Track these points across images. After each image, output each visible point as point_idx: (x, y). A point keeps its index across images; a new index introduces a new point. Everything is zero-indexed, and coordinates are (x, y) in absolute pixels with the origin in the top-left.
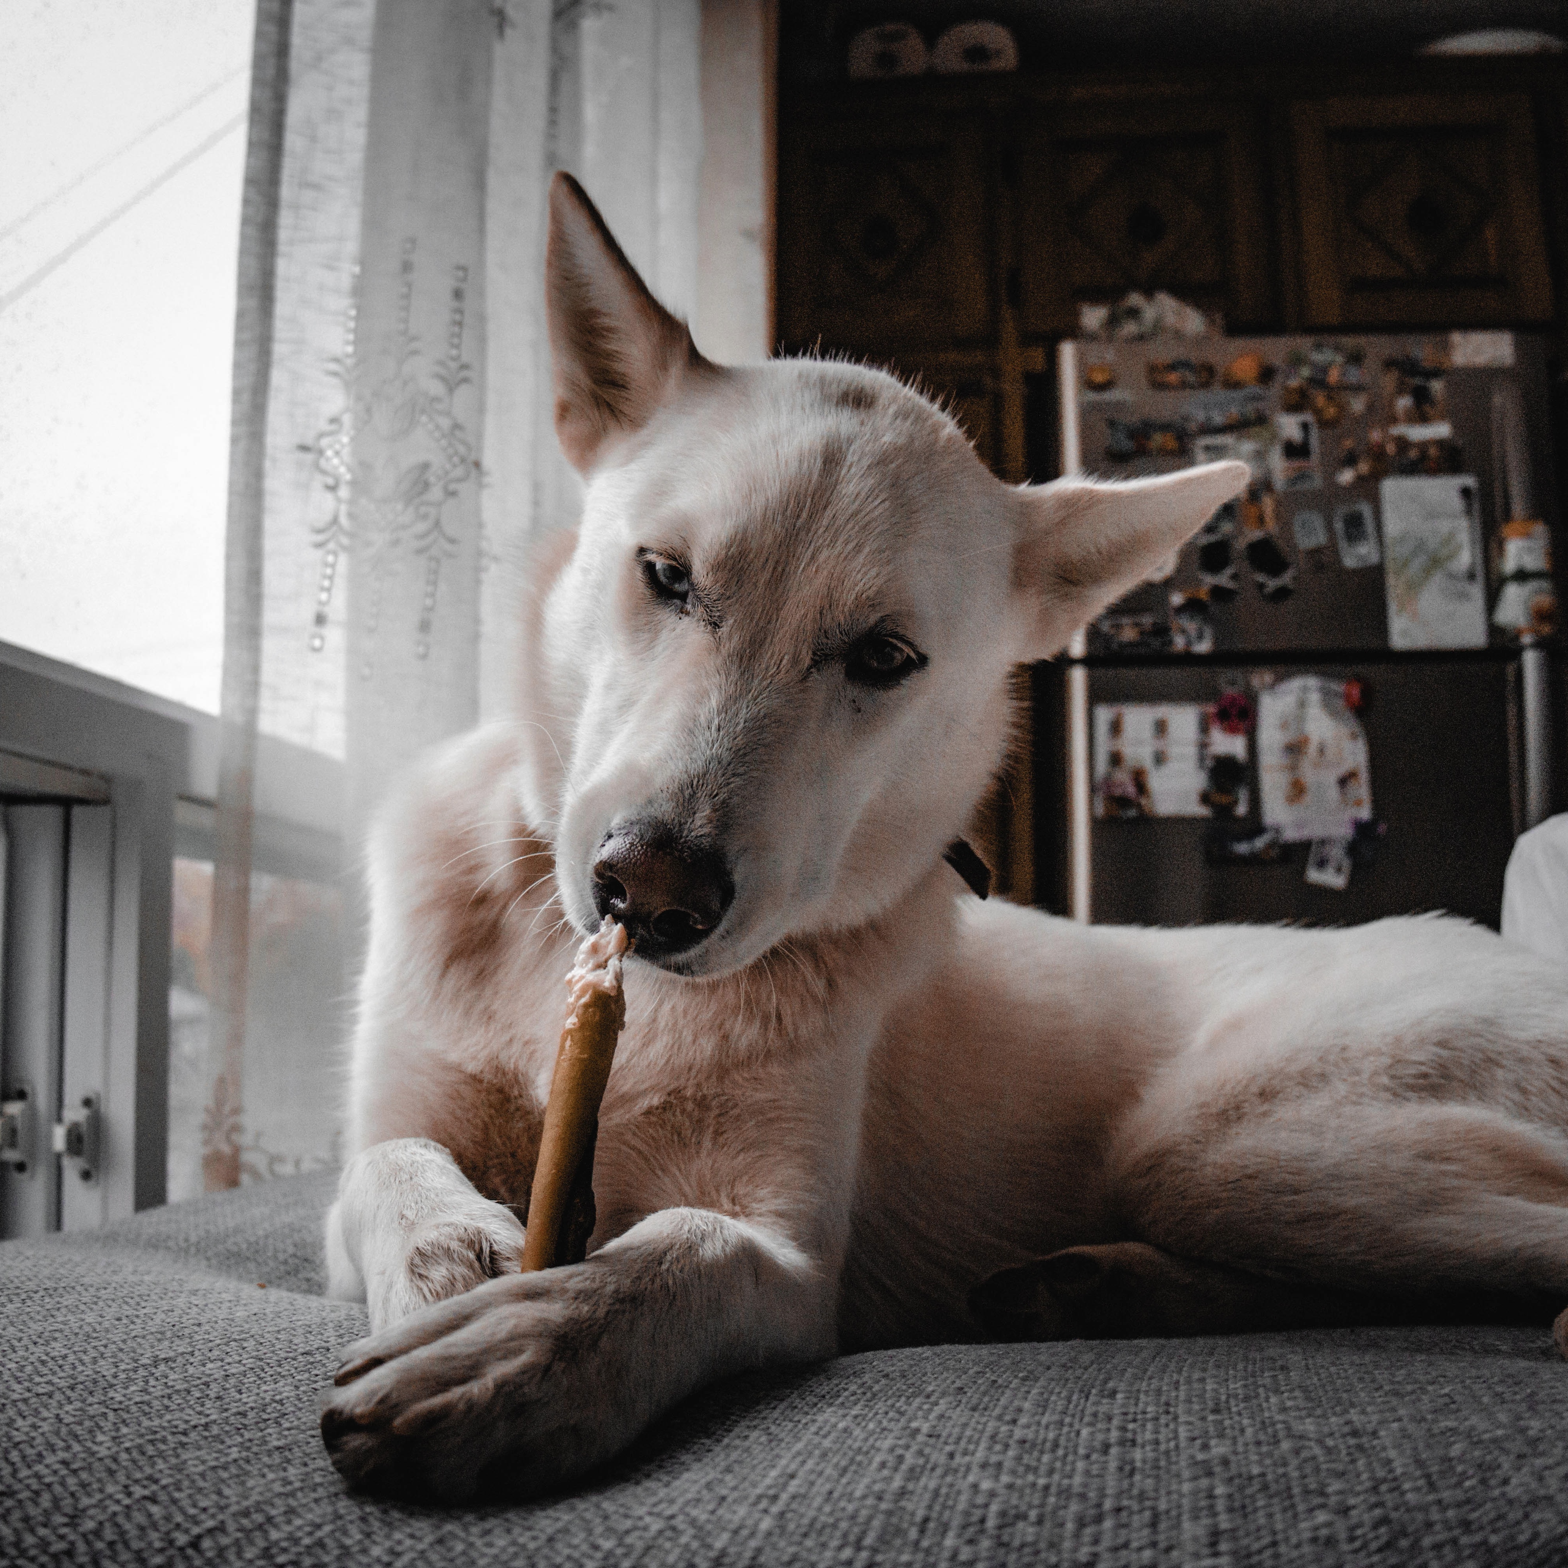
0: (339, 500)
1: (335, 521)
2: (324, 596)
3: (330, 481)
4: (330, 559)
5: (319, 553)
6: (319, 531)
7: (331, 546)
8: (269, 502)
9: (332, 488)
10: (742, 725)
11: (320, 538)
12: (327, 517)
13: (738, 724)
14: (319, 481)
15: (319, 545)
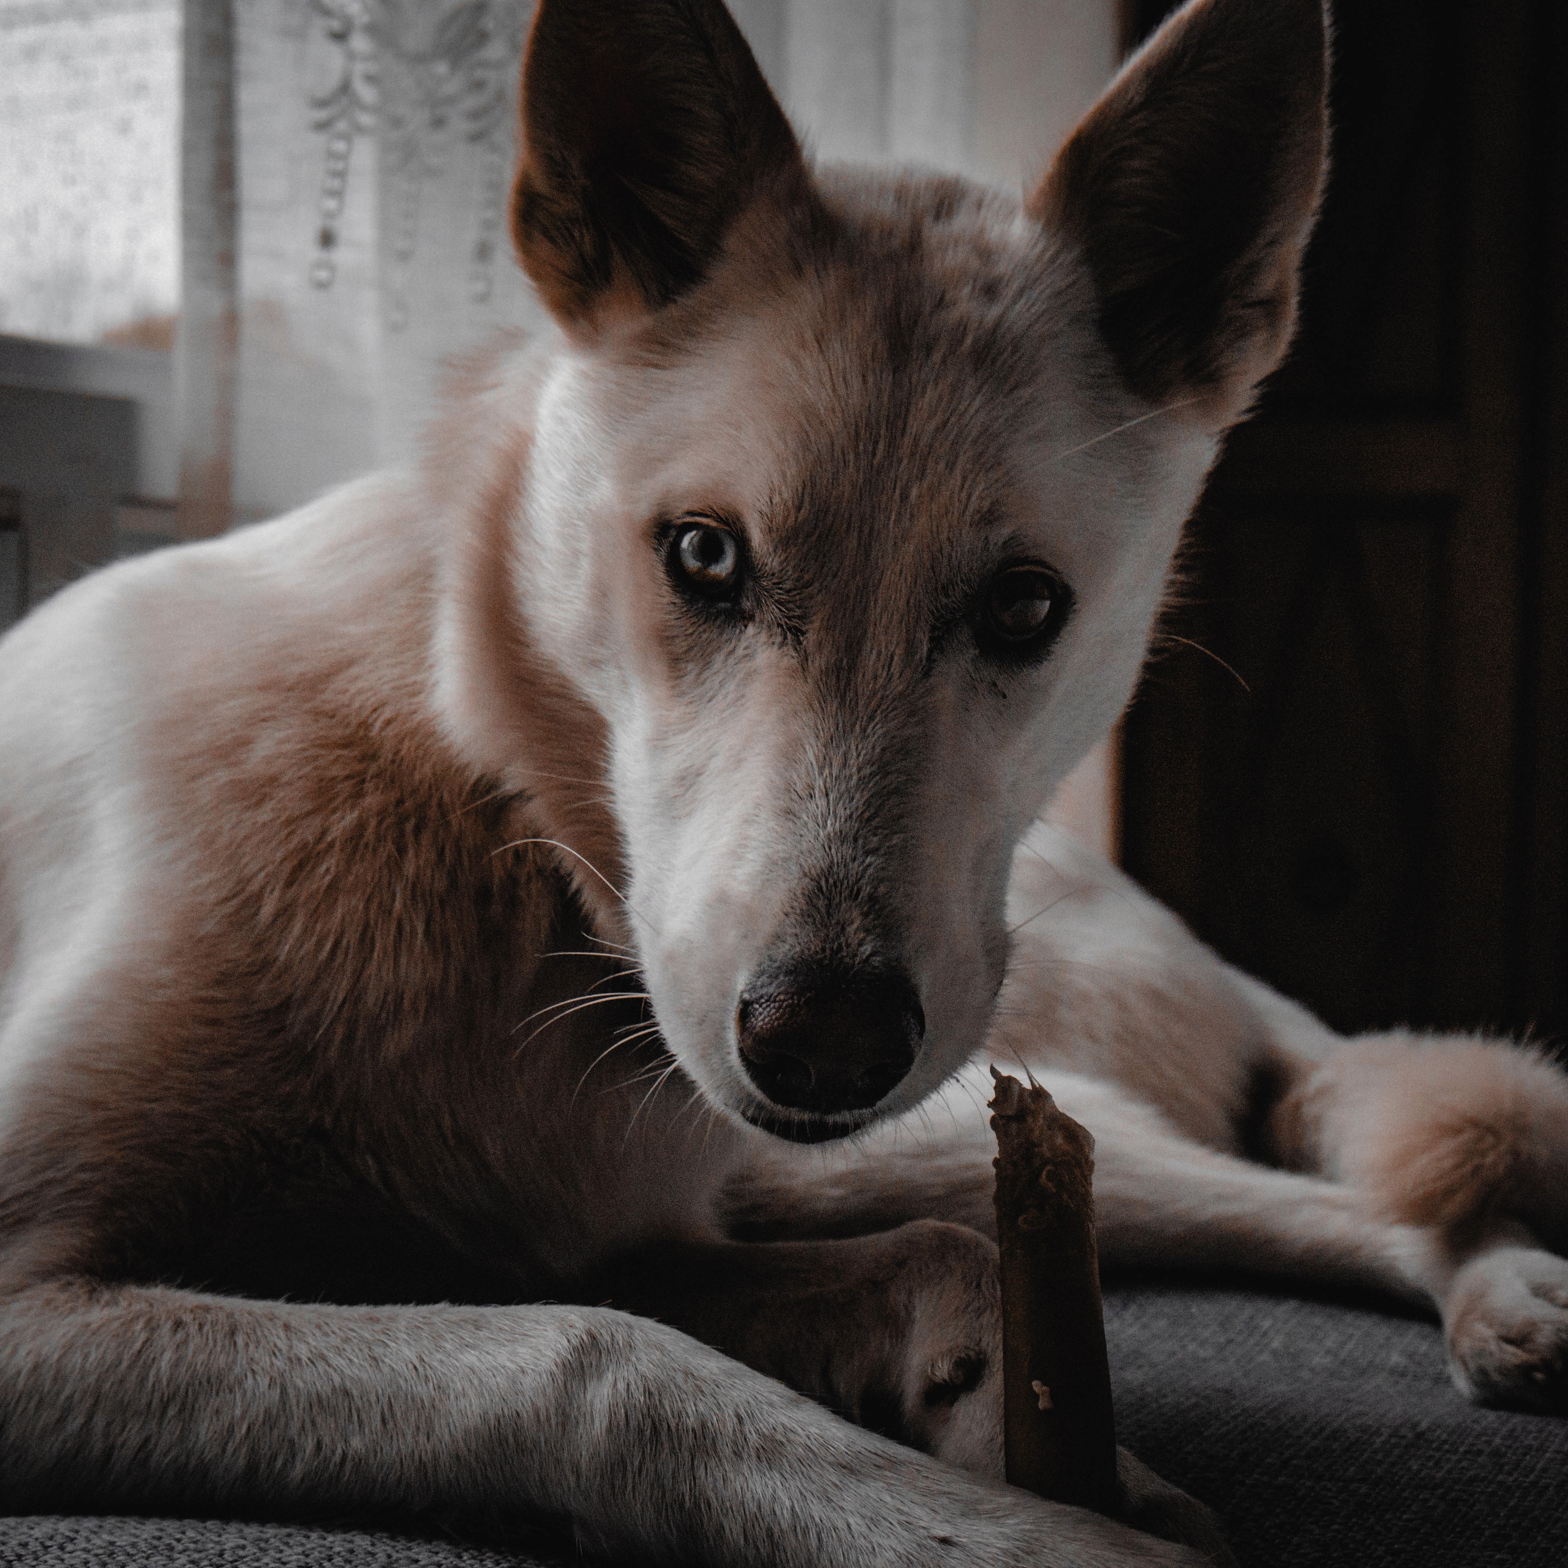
0: (351, 56)
1: (345, 88)
2: (331, 204)
3: (336, 25)
4: (340, 146)
5: (319, 140)
6: (322, 104)
7: (342, 126)
8: (245, 61)
9: (340, 37)
10: (855, 778)
11: (322, 115)
12: (333, 81)
13: (851, 776)
14: (319, 26)
15: (322, 126)
